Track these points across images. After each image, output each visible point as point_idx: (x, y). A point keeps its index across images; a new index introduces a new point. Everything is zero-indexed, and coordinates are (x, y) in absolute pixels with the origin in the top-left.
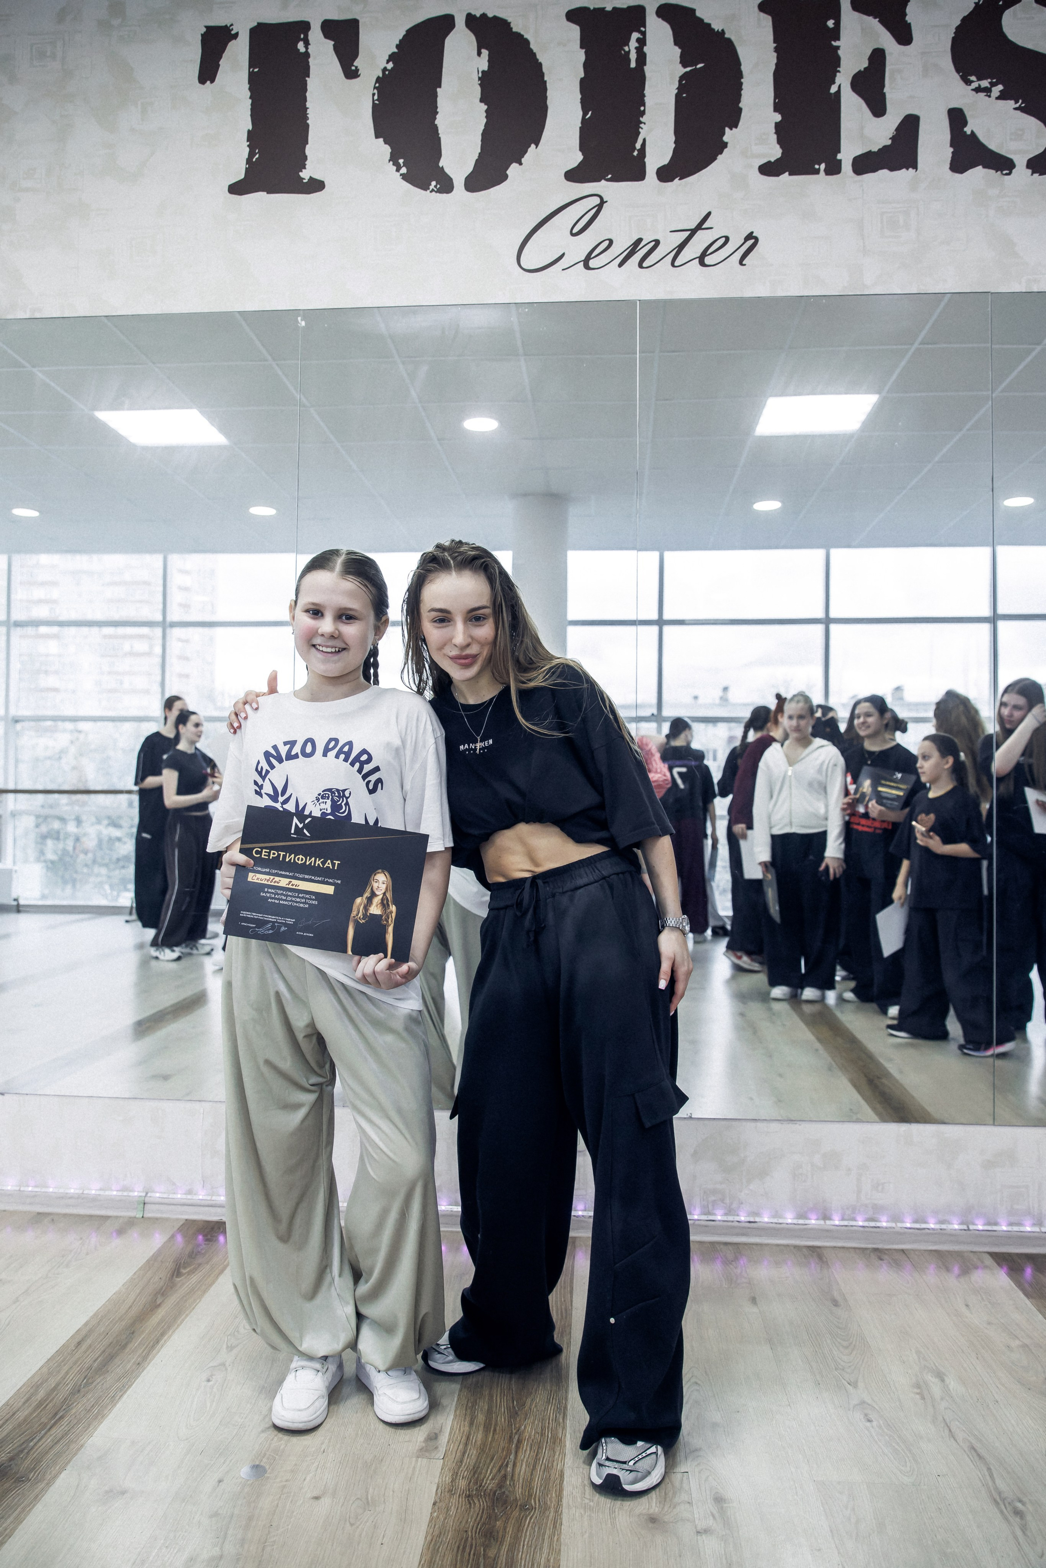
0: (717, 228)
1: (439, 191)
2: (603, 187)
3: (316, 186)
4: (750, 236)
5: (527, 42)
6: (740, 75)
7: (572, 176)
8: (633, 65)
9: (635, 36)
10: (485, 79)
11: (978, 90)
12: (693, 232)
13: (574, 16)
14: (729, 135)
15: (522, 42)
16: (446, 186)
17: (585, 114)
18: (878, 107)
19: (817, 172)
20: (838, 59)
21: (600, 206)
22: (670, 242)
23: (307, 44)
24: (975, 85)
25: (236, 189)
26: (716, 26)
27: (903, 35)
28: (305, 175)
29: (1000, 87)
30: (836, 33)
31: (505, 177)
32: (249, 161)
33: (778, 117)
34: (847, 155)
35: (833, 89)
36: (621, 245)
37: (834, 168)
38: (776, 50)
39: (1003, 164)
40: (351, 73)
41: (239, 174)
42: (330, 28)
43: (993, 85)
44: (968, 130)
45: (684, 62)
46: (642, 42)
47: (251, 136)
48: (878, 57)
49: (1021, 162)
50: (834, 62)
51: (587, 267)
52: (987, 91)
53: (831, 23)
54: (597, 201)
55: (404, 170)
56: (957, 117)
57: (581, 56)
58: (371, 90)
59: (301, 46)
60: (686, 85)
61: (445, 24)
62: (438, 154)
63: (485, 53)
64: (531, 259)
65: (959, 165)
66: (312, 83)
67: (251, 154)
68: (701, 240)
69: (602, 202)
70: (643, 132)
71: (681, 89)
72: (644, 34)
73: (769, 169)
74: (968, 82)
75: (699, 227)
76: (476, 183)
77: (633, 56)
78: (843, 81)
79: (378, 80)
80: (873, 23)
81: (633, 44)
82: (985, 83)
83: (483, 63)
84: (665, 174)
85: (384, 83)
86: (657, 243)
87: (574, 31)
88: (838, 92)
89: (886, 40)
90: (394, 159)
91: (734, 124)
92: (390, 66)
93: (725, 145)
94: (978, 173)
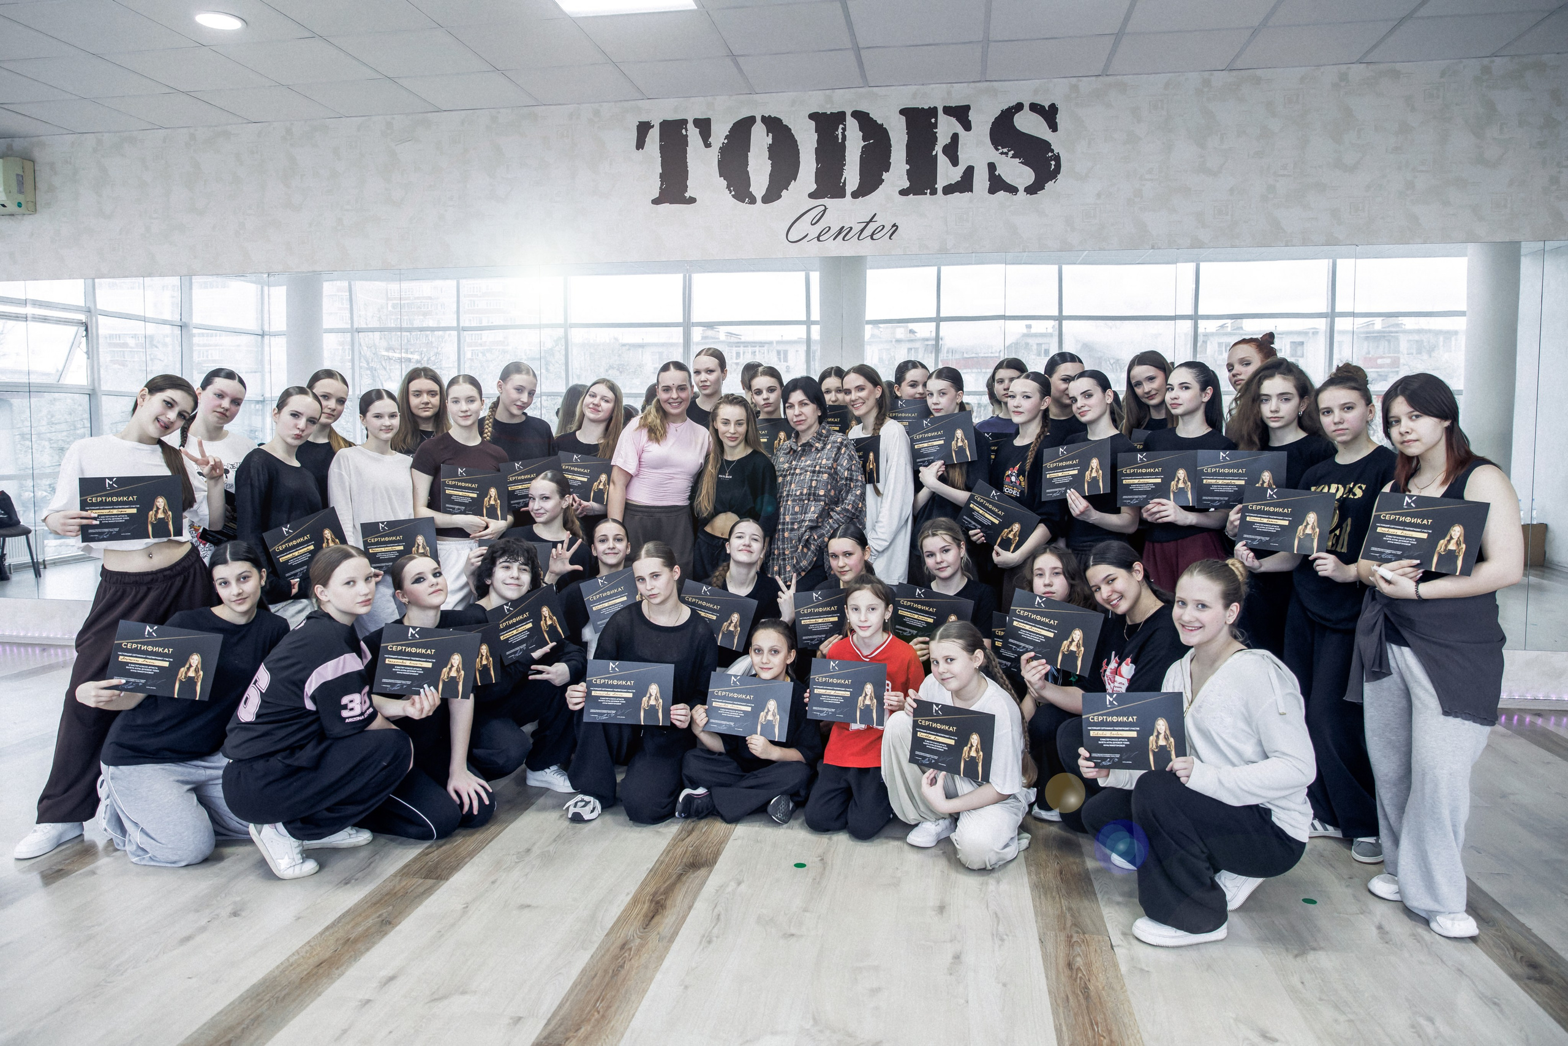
0: (879, 221)
1: (750, 203)
2: (826, 201)
3: (692, 200)
4: (894, 225)
5: (790, 129)
6: (890, 146)
7: (812, 196)
8: (840, 141)
9: (841, 126)
10: (771, 148)
11: (1002, 153)
12: (868, 223)
13: (812, 116)
14: (885, 176)
15: (787, 129)
16: (753, 201)
17: (817, 165)
18: (955, 162)
19: (926, 194)
20: (936, 138)
21: (825, 211)
22: (857, 228)
23: (686, 130)
24: (1000, 151)
25: (656, 202)
26: (879, 122)
27: (967, 126)
28: (687, 195)
29: (1012, 152)
30: (935, 126)
31: (780, 197)
32: (661, 188)
33: (908, 167)
34: (940, 186)
35: (934, 153)
36: (835, 229)
37: (934, 192)
38: (907, 133)
39: (1013, 190)
40: (708, 145)
41: (656, 194)
42: (698, 123)
43: (1009, 151)
44: (997, 173)
45: (864, 139)
46: (844, 129)
47: (661, 176)
48: (955, 137)
49: (1021, 189)
50: (934, 139)
51: (819, 240)
52: (1006, 154)
53: (933, 120)
54: (823, 208)
55: (733, 193)
56: (992, 167)
57: (816, 136)
58: (717, 153)
59: (684, 131)
60: (865, 150)
61: (751, 120)
62: (749, 186)
63: (770, 135)
64: (793, 236)
65: (992, 190)
66: (690, 150)
67: (662, 185)
68: (872, 227)
69: (826, 209)
70: (845, 175)
71: (863, 152)
72: (845, 125)
73: (903, 192)
74: (997, 150)
75: (871, 221)
76: (768, 198)
77: (840, 136)
78: (938, 149)
79: (720, 148)
80: (953, 120)
81: (840, 130)
82: (1005, 150)
83: (769, 140)
84: (855, 195)
85: (723, 150)
86: (851, 228)
87: (813, 124)
88: (936, 155)
89: (959, 128)
90: (728, 187)
91: (887, 170)
92: (726, 141)
93: (883, 180)
94: (1001, 194)
